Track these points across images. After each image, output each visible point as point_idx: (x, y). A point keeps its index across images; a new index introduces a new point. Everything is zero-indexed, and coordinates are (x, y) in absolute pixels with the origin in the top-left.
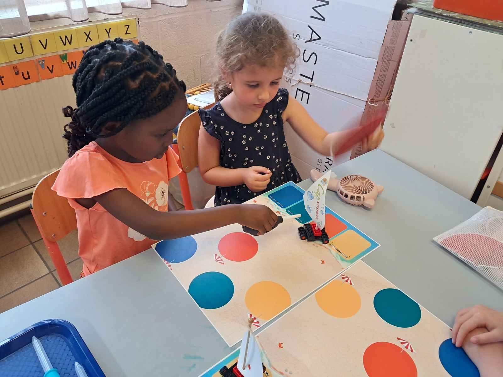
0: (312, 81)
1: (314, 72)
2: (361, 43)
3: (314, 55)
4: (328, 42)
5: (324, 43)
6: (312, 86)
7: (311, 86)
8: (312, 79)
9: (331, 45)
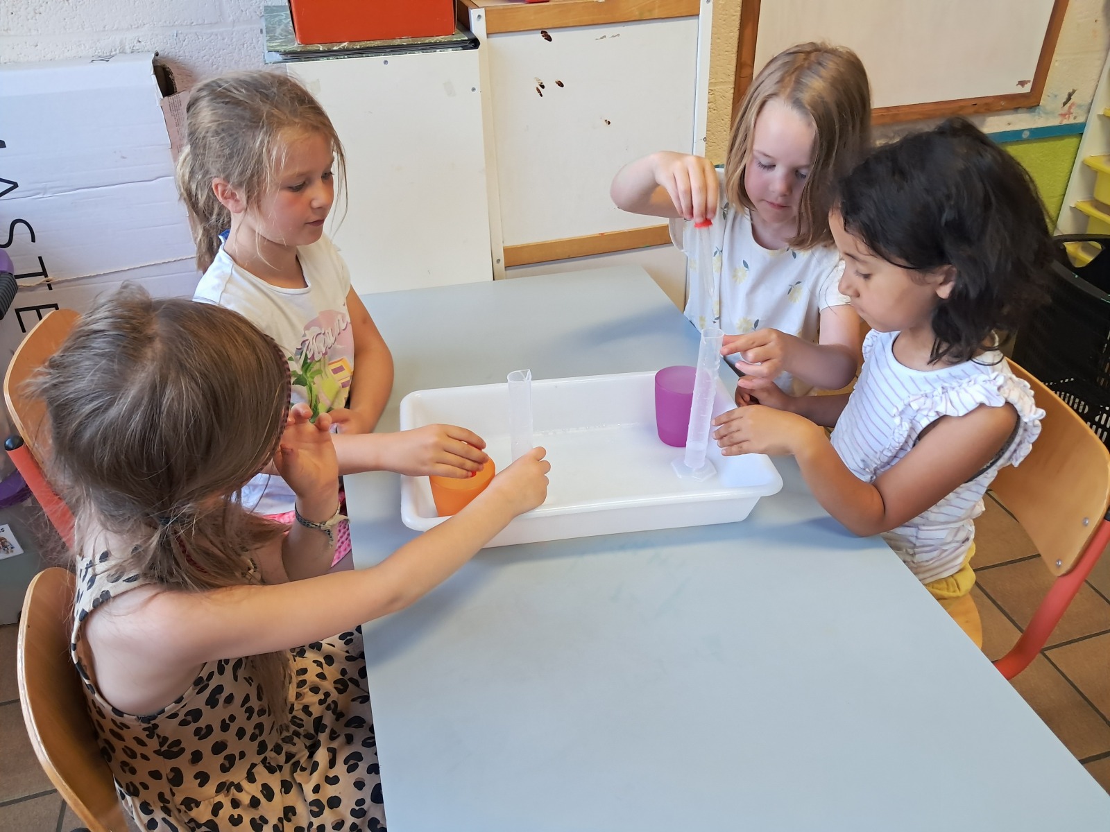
0: (46, 276)
1: (40, 258)
2: (123, 157)
3: (18, 225)
4: (40, 186)
5: (28, 191)
6: (52, 286)
7: (50, 288)
8: (44, 273)
9: (52, 188)
